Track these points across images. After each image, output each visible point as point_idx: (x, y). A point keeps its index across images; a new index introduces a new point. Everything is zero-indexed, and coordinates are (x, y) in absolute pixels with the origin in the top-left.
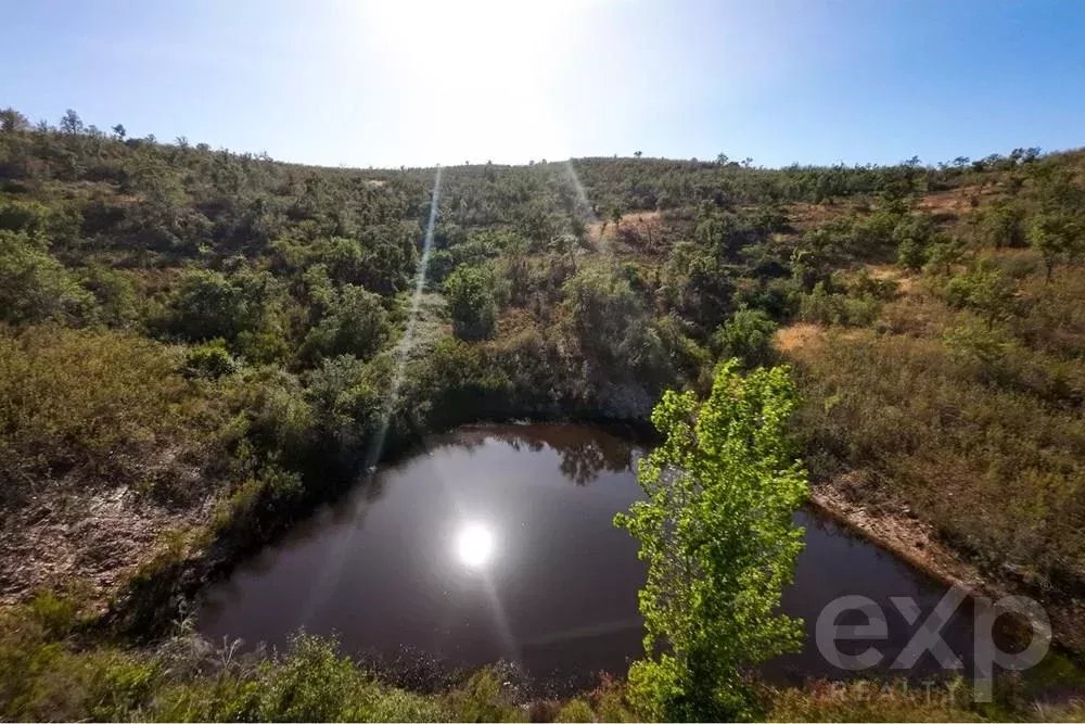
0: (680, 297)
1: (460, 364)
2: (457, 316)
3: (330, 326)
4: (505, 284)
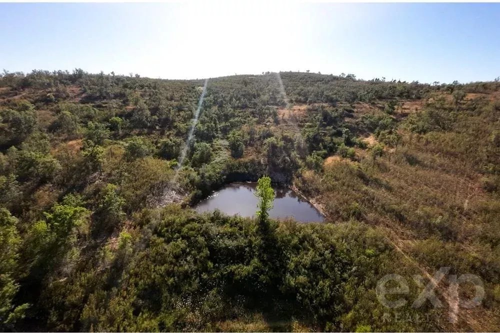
0: (302, 145)
1: (233, 165)
2: (232, 149)
3: (197, 154)
4: (247, 137)
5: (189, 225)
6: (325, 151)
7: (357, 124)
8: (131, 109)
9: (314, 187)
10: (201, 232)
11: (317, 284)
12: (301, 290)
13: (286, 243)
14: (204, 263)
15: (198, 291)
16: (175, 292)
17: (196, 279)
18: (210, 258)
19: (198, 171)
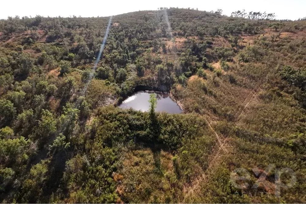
0: (178, 68)
1: (138, 81)
2: (138, 70)
3: (118, 75)
4: (147, 62)
5: (119, 115)
6: (190, 72)
7: (213, 53)
8: (76, 45)
9: (180, 95)
10: (125, 118)
11: (172, 138)
12: (165, 140)
13: (161, 123)
14: (127, 130)
15: (125, 140)
16: (117, 141)
17: (124, 136)
18: (129, 128)
19: (120, 86)
